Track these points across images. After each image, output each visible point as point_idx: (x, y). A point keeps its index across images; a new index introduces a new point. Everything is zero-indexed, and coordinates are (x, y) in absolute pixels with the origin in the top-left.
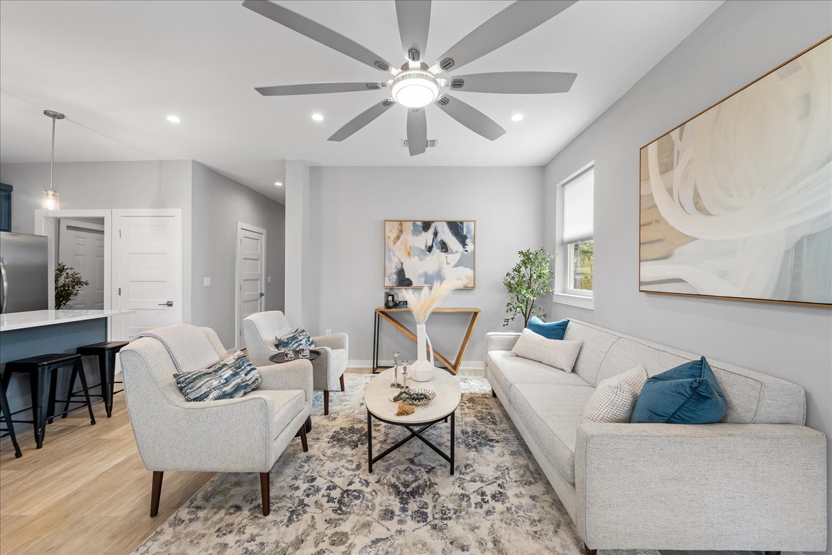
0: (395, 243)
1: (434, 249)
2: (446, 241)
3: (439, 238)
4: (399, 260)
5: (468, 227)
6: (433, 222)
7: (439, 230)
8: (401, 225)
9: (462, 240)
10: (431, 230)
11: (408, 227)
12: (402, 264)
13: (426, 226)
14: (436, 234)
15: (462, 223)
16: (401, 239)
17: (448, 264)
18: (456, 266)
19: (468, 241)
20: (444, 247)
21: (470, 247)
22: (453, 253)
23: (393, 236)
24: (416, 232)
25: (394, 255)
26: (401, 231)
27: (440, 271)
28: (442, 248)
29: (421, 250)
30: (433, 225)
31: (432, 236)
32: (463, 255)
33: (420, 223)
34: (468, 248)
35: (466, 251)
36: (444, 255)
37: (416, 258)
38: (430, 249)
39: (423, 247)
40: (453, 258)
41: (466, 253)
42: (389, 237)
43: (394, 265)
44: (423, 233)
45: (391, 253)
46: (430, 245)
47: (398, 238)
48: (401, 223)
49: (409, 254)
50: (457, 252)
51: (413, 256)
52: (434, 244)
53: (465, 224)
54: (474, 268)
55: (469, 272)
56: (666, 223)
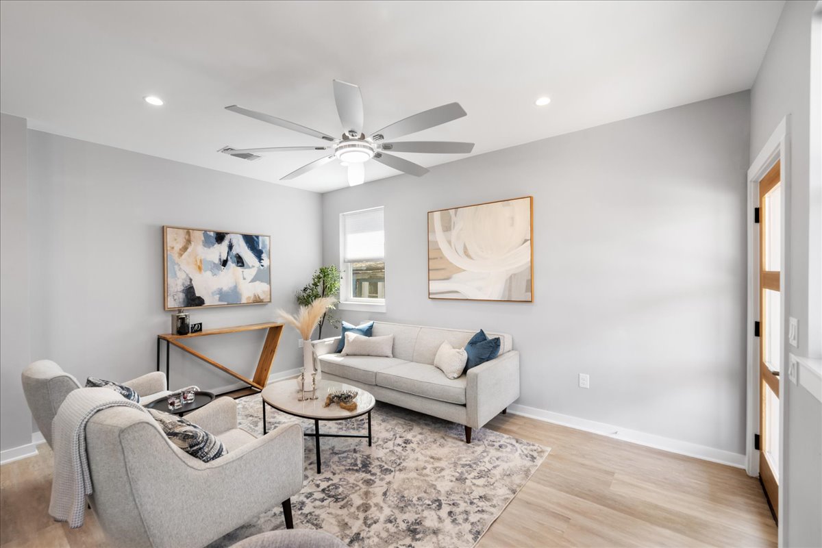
0: (181, 255)
1: (229, 263)
2: (241, 255)
3: (234, 252)
4: (187, 275)
5: (263, 242)
6: (227, 234)
7: (234, 242)
8: (188, 233)
9: (258, 254)
10: (226, 243)
11: (198, 237)
12: (191, 280)
13: (220, 237)
14: (230, 247)
15: (257, 237)
16: (188, 250)
17: (244, 279)
18: (253, 281)
19: (264, 256)
20: (240, 261)
21: (265, 262)
22: (249, 267)
23: (178, 246)
24: (207, 243)
25: (180, 269)
26: (189, 241)
27: (236, 287)
28: (238, 262)
29: (214, 263)
30: (227, 238)
31: (226, 249)
32: (259, 270)
33: (212, 234)
34: (264, 263)
35: (262, 266)
36: (240, 269)
37: (209, 274)
38: (225, 263)
39: (217, 261)
40: (250, 273)
41: (262, 268)
42: (173, 248)
43: (180, 282)
44: (217, 245)
45: (176, 267)
46: (225, 259)
47: (185, 249)
48: (188, 231)
49: (200, 268)
50: (253, 266)
51: (205, 271)
52: (229, 258)
53: (260, 238)
54: (270, 283)
55: (265, 286)
56: (447, 260)
